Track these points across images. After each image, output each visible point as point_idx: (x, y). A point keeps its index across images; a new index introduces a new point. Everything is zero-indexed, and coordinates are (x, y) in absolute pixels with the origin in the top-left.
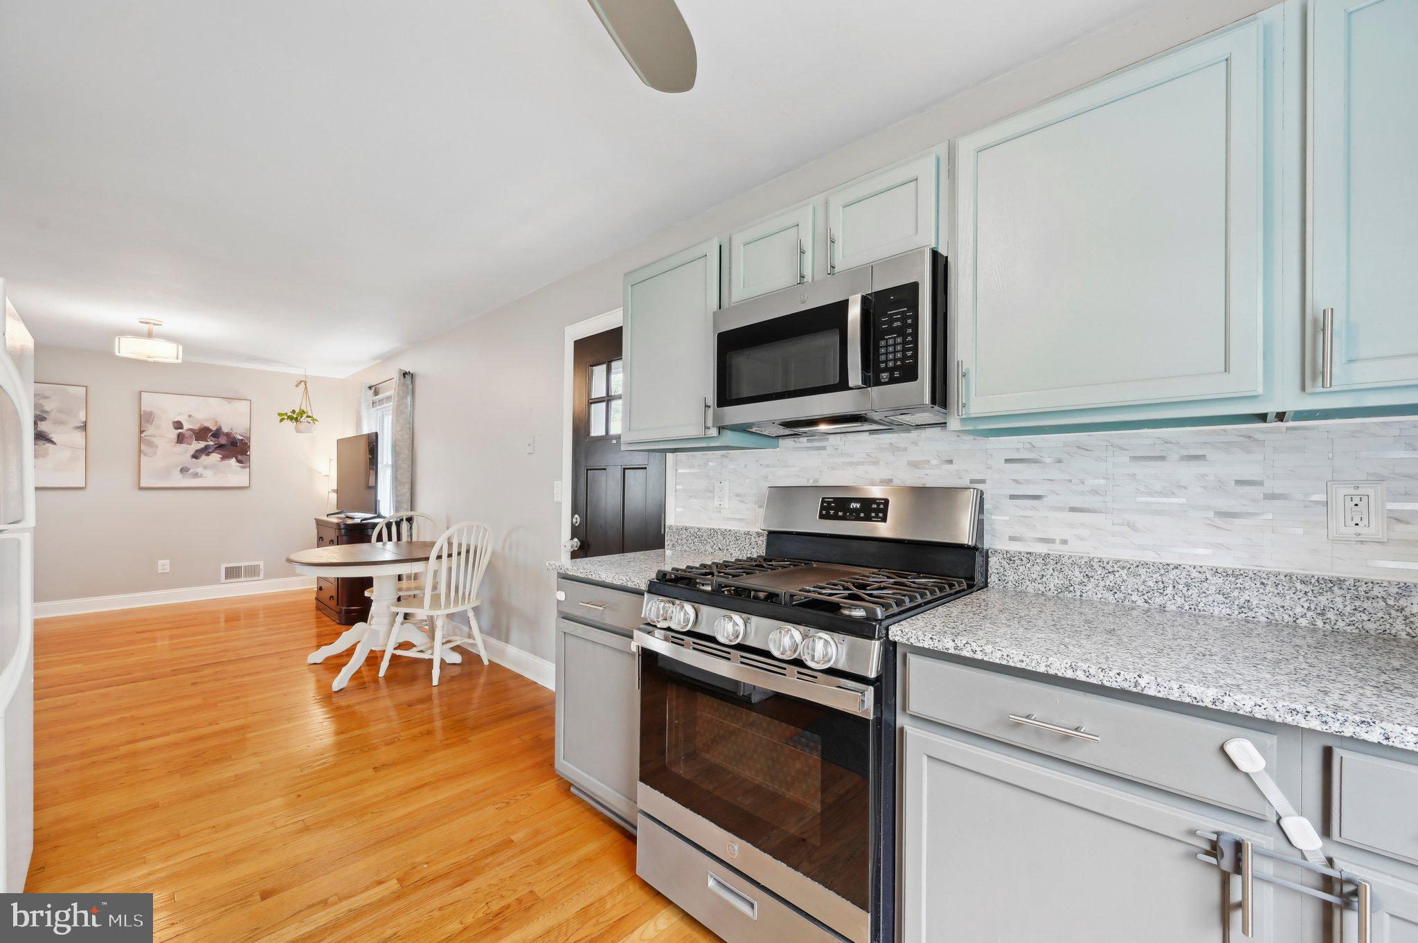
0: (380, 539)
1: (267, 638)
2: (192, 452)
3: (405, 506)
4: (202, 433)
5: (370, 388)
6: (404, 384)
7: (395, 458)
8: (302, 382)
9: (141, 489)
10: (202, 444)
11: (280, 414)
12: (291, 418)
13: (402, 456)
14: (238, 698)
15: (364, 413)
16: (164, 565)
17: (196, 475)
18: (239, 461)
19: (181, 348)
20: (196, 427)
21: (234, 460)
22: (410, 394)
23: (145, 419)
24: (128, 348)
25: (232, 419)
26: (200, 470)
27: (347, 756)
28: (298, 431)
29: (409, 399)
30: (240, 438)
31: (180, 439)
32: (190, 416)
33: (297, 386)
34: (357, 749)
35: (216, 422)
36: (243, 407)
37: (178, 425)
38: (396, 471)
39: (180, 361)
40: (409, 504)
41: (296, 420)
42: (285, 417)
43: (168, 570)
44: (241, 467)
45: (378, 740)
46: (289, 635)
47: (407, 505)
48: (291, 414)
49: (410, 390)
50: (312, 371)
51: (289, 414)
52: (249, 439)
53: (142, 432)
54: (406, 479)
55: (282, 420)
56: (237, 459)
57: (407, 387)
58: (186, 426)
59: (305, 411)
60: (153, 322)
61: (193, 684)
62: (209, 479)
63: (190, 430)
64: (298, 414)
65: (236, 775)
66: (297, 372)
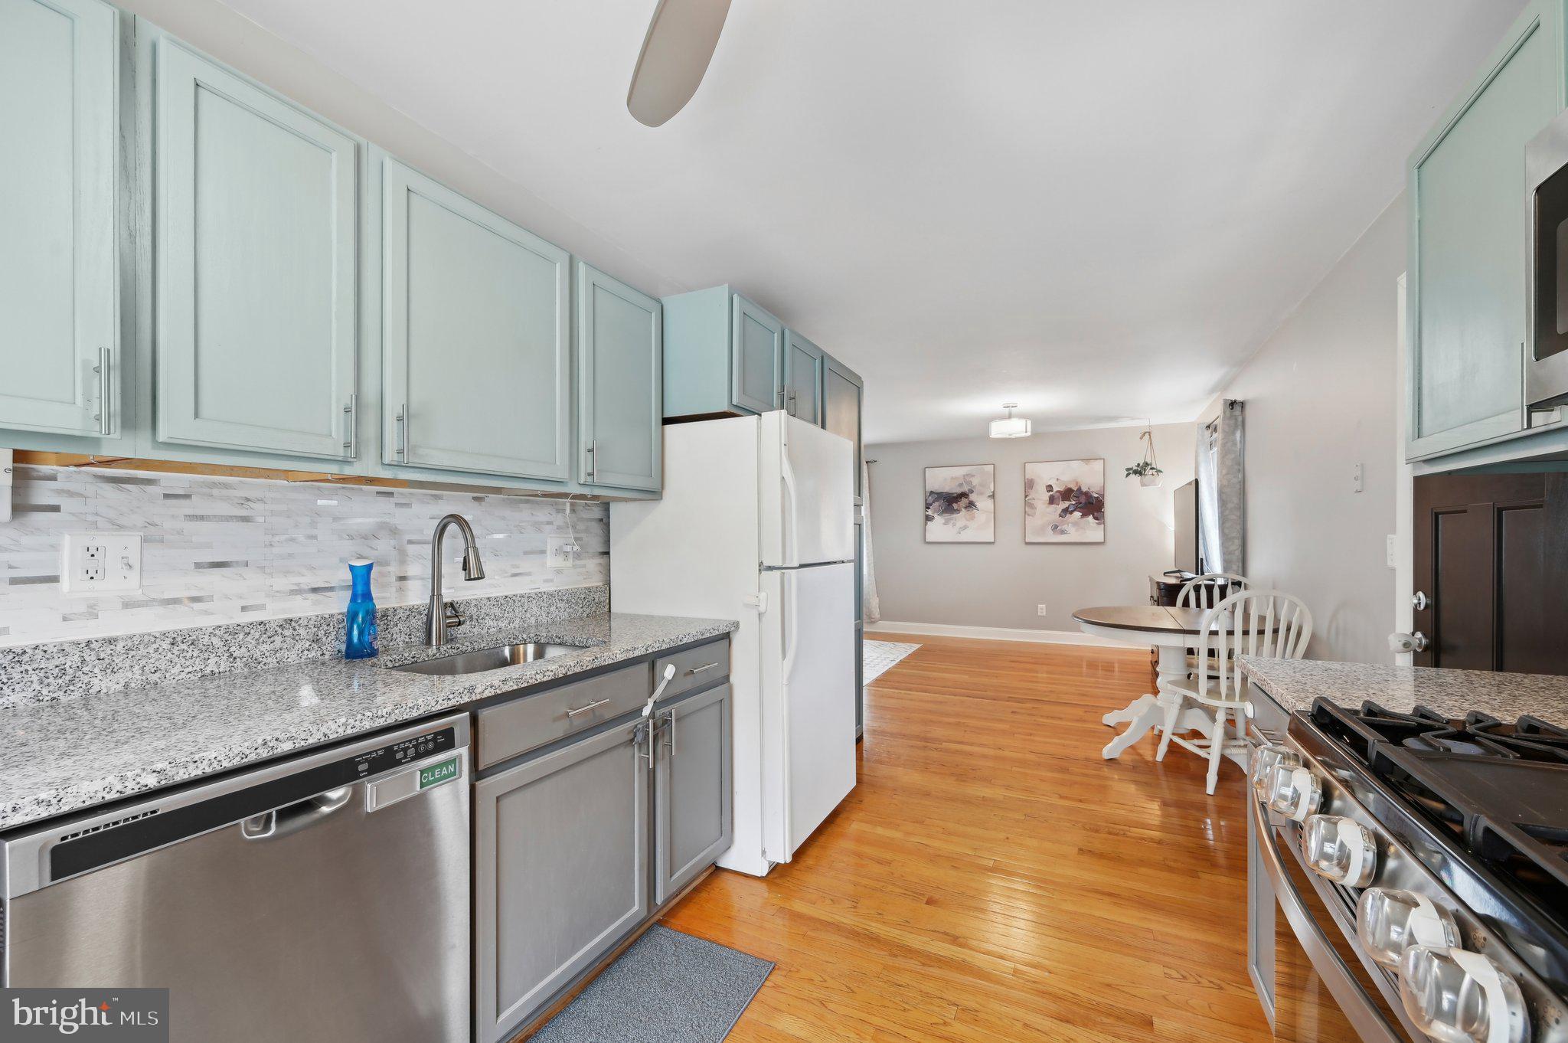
0: (1186, 604)
1: (1089, 689)
2: (1059, 511)
3: (1235, 567)
4: (1067, 494)
5: (1208, 427)
6: (1232, 417)
7: (1222, 507)
8: (1147, 434)
9: (1027, 543)
10: (1066, 504)
11: (1128, 470)
12: (1136, 472)
13: (1230, 505)
14: (1031, 735)
15: (1201, 458)
16: (1042, 609)
17: (1063, 532)
18: (1096, 518)
19: (1029, 422)
20: (1062, 489)
21: (1091, 517)
22: (1240, 427)
23: (1029, 485)
24: (998, 430)
25: (1088, 478)
26: (1065, 527)
27: (1068, 824)
28: (1143, 485)
29: (1238, 434)
30: (1096, 496)
31: (1052, 500)
32: (1058, 479)
33: (1141, 438)
34: (1081, 822)
35: (1077, 483)
36: (1098, 466)
37: (1050, 488)
38: (1223, 523)
39: (1029, 434)
40: (1241, 565)
41: (1140, 474)
42: (1131, 472)
43: (1044, 614)
44: (1097, 524)
45: (1105, 824)
46: (1109, 691)
47: (1236, 566)
48: (1136, 468)
49: (1240, 423)
50: (1157, 419)
51: (1135, 468)
52: (1103, 496)
53: (1026, 496)
54: (1235, 533)
55: (1128, 475)
56: (1093, 515)
57: (1236, 419)
58: (1056, 489)
59: (1149, 462)
60: (1011, 405)
61: (1013, 712)
62: (1073, 536)
63: (1057, 492)
64: (1142, 467)
65: (984, 797)
66: (1142, 423)
